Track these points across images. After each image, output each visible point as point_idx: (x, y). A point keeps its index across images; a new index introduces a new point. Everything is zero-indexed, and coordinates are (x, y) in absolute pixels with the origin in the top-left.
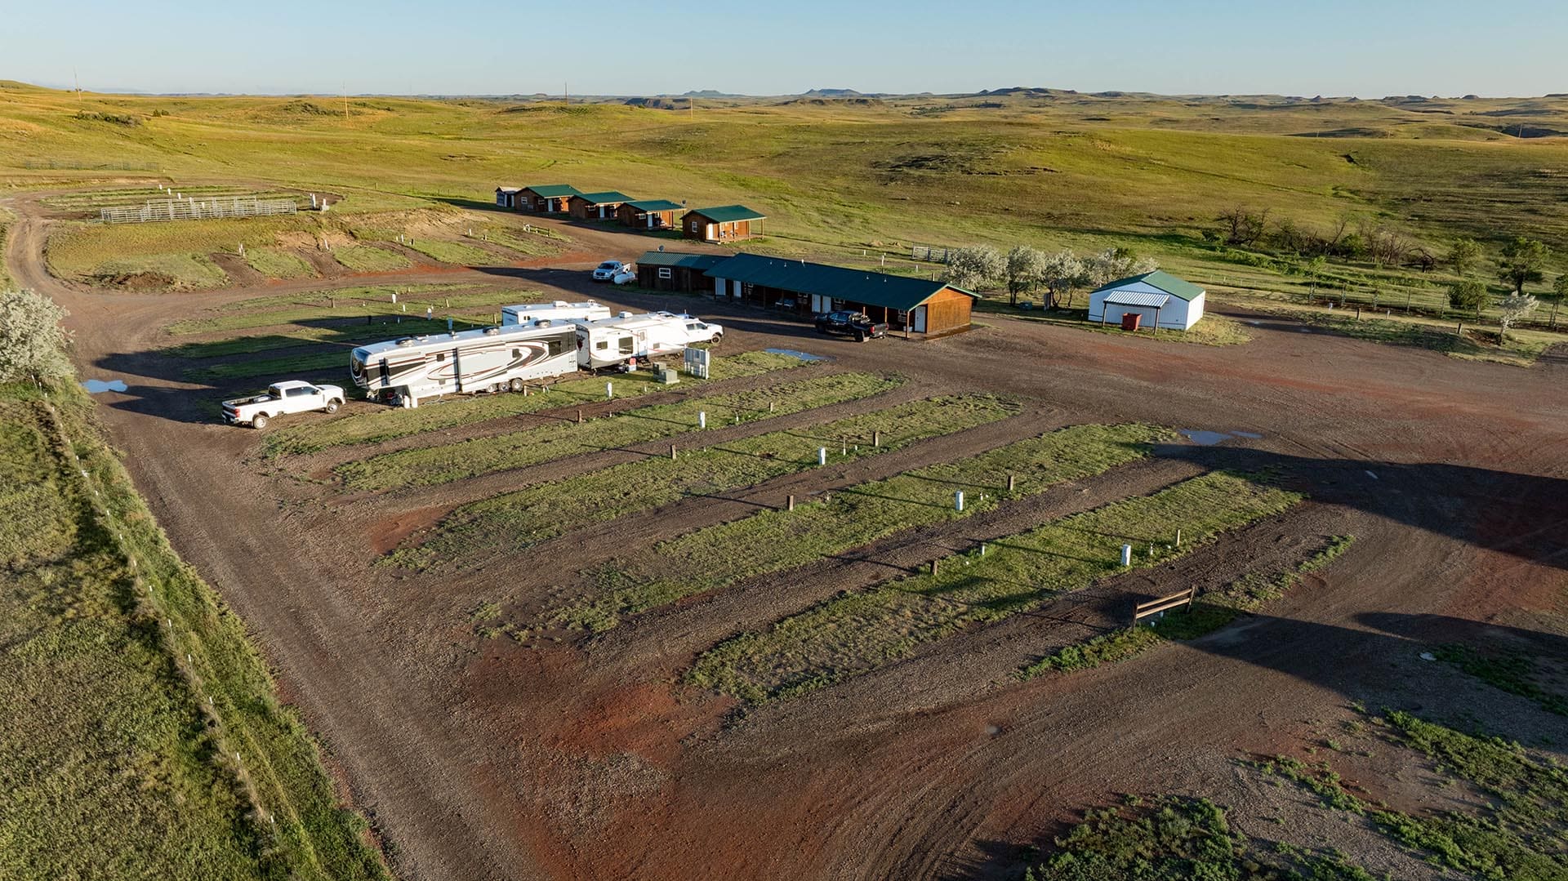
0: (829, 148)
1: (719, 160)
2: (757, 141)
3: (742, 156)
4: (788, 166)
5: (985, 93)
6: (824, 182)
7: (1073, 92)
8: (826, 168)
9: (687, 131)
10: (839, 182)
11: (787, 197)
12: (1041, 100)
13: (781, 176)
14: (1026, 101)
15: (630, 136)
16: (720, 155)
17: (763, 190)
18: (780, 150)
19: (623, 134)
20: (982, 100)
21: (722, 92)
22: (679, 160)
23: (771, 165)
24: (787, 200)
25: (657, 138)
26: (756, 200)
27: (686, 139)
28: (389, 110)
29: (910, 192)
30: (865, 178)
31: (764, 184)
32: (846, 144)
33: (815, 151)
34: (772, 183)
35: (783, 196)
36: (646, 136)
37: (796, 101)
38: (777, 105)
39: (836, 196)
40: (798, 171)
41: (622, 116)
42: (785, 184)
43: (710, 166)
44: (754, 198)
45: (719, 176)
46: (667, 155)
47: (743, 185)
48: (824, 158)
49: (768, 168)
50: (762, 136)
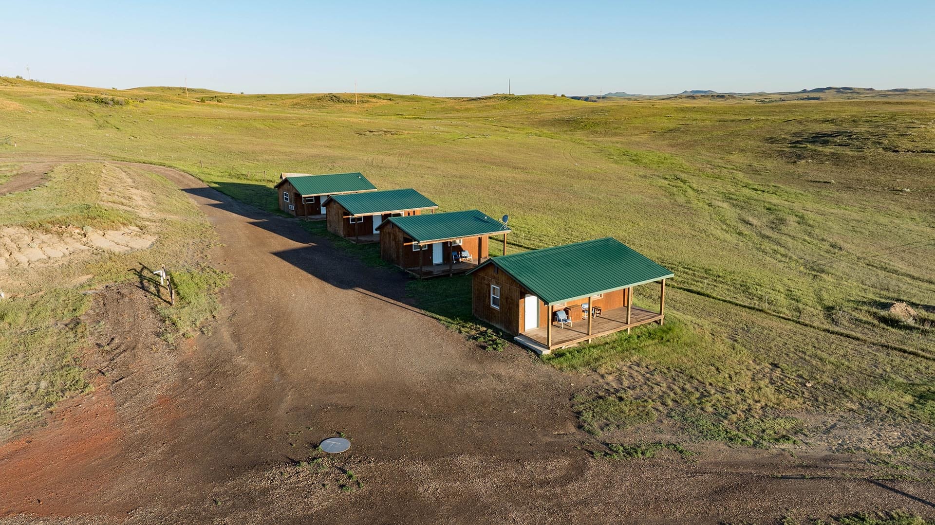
0: (717, 124)
1: (615, 134)
2: (649, 119)
3: (637, 132)
4: (680, 141)
5: (805, 91)
6: (721, 158)
7: (871, 89)
8: (719, 143)
9: (592, 112)
10: (737, 158)
11: (683, 176)
12: (849, 95)
13: (673, 150)
14: (838, 96)
15: (548, 116)
16: (617, 131)
17: (655, 166)
18: (671, 126)
19: (542, 115)
20: (805, 95)
21: (628, 93)
22: (579, 135)
23: (664, 140)
24: (684, 182)
25: (566, 117)
26: (648, 181)
27: (590, 117)
28: (390, 100)
29: (828, 172)
30: (767, 155)
31: (656, 159)
32: (733, 121)
33: (704, 127)
34: (665, 159)
35: (679, 174)
36: (559, 116)
37: (676, 97)
38: (663, 99)
39: (740, 175)
40: (690, 145)
41: (546, 102)
42: (679, 160)
43: (605, 141)
44: (645, 176)
45: (611, 150)
46: (571, 131)
47: (634, 160)
48: (715, 134)
49: (660, 142)
50: (654, 115)
